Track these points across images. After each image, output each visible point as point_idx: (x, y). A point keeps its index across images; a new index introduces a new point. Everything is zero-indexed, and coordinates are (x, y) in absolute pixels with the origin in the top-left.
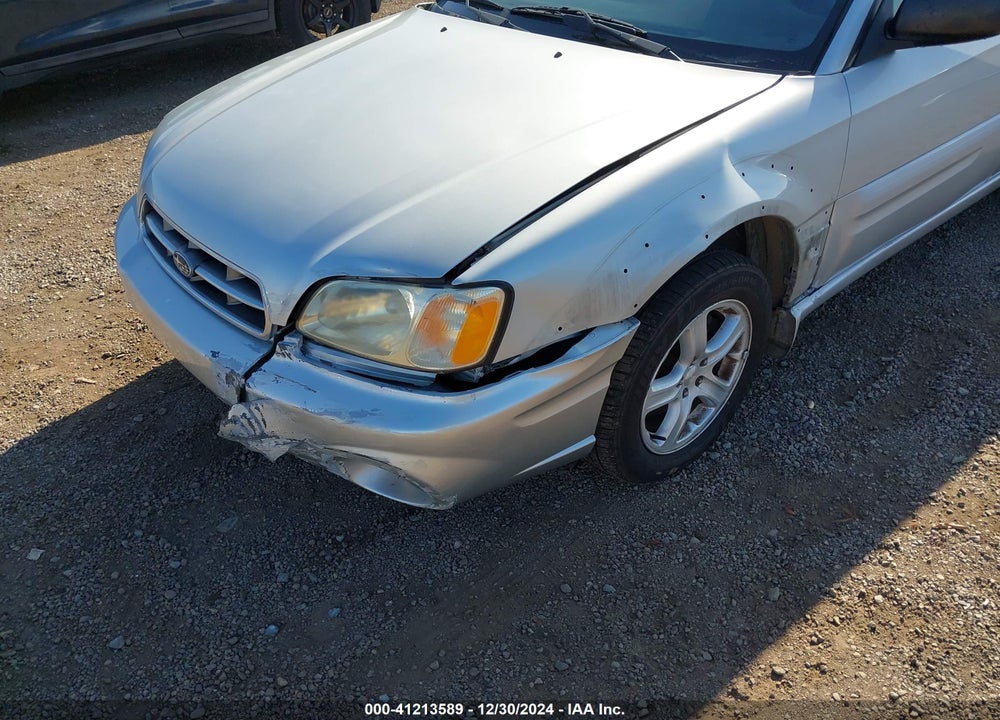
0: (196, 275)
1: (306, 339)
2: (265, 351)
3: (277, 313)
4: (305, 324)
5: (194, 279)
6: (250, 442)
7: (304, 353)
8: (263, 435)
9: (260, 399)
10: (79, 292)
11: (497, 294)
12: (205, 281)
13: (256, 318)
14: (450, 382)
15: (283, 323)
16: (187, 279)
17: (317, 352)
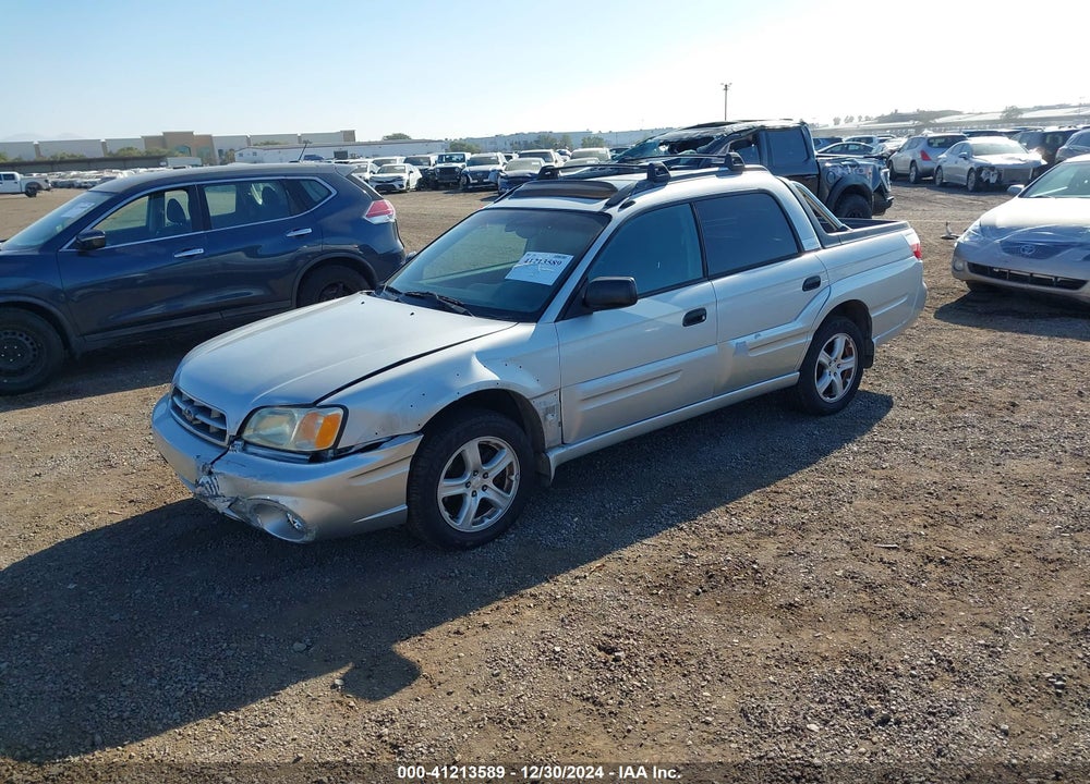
0: (196, 419)
1: (246, 443)
2: (223, 451)
3: (232, 430)
4: (247, 434)
5: (194, 423)
6: (211, 501)
7: (244, 450)
8: (217, 495)
9: (218, 474)
10: (118, 471)
11: (340, 412)
12: (203, 423)
13: (221, 434)
14: (316, 457)
15: (235, 434)
16: (190, 423)
17: (251, 449)
